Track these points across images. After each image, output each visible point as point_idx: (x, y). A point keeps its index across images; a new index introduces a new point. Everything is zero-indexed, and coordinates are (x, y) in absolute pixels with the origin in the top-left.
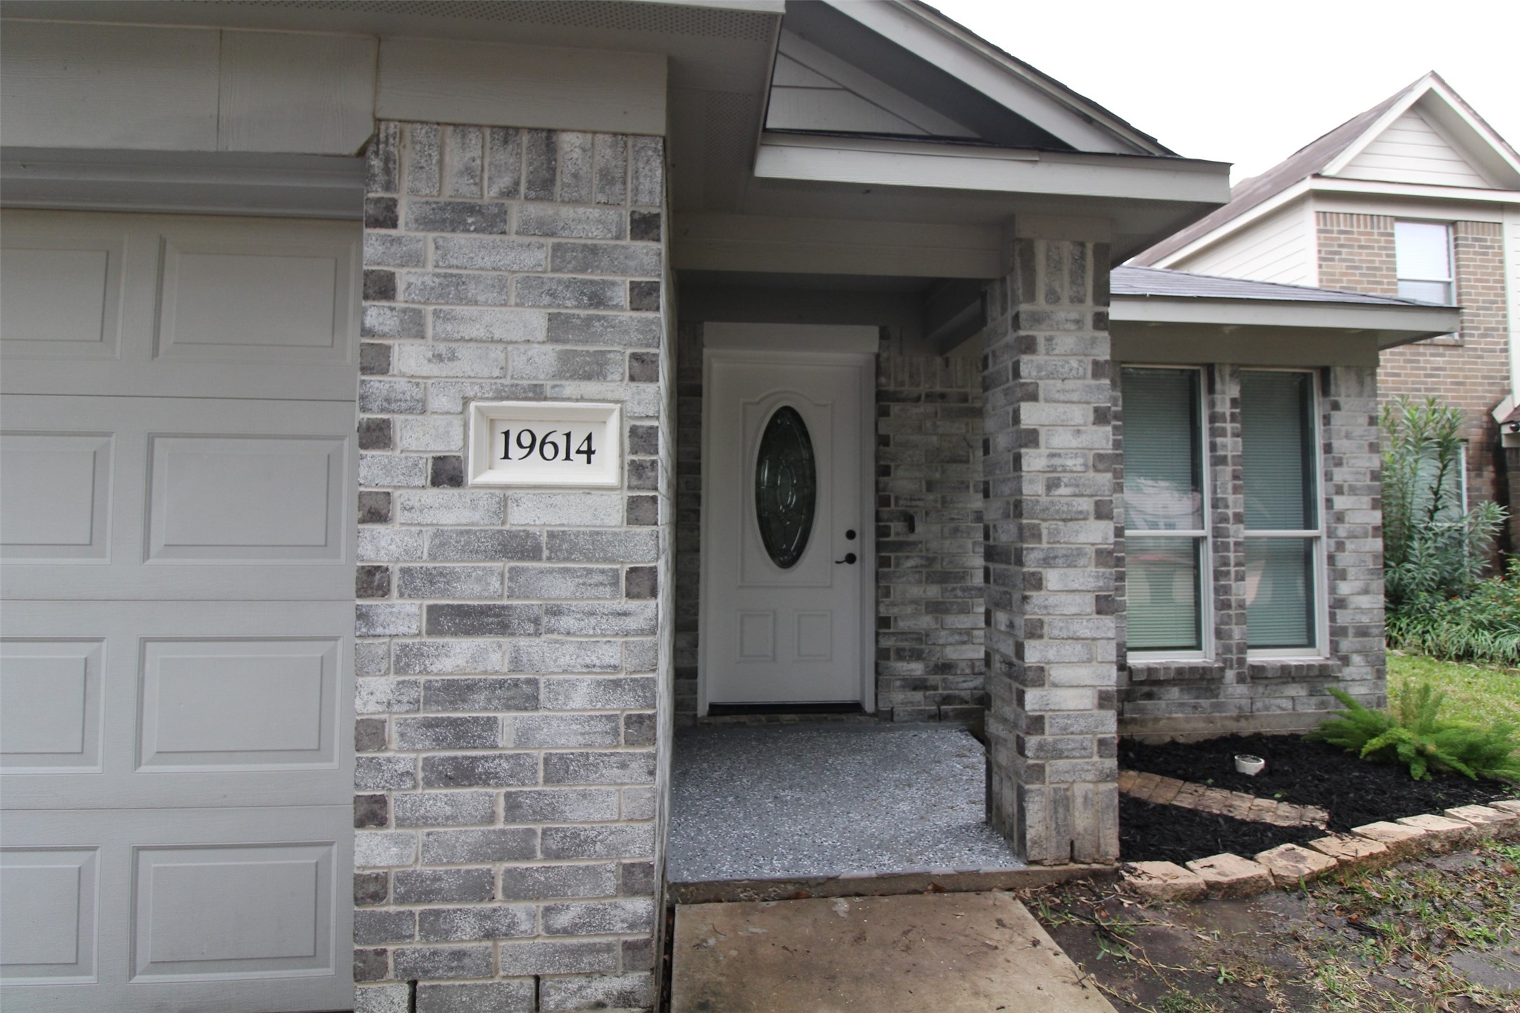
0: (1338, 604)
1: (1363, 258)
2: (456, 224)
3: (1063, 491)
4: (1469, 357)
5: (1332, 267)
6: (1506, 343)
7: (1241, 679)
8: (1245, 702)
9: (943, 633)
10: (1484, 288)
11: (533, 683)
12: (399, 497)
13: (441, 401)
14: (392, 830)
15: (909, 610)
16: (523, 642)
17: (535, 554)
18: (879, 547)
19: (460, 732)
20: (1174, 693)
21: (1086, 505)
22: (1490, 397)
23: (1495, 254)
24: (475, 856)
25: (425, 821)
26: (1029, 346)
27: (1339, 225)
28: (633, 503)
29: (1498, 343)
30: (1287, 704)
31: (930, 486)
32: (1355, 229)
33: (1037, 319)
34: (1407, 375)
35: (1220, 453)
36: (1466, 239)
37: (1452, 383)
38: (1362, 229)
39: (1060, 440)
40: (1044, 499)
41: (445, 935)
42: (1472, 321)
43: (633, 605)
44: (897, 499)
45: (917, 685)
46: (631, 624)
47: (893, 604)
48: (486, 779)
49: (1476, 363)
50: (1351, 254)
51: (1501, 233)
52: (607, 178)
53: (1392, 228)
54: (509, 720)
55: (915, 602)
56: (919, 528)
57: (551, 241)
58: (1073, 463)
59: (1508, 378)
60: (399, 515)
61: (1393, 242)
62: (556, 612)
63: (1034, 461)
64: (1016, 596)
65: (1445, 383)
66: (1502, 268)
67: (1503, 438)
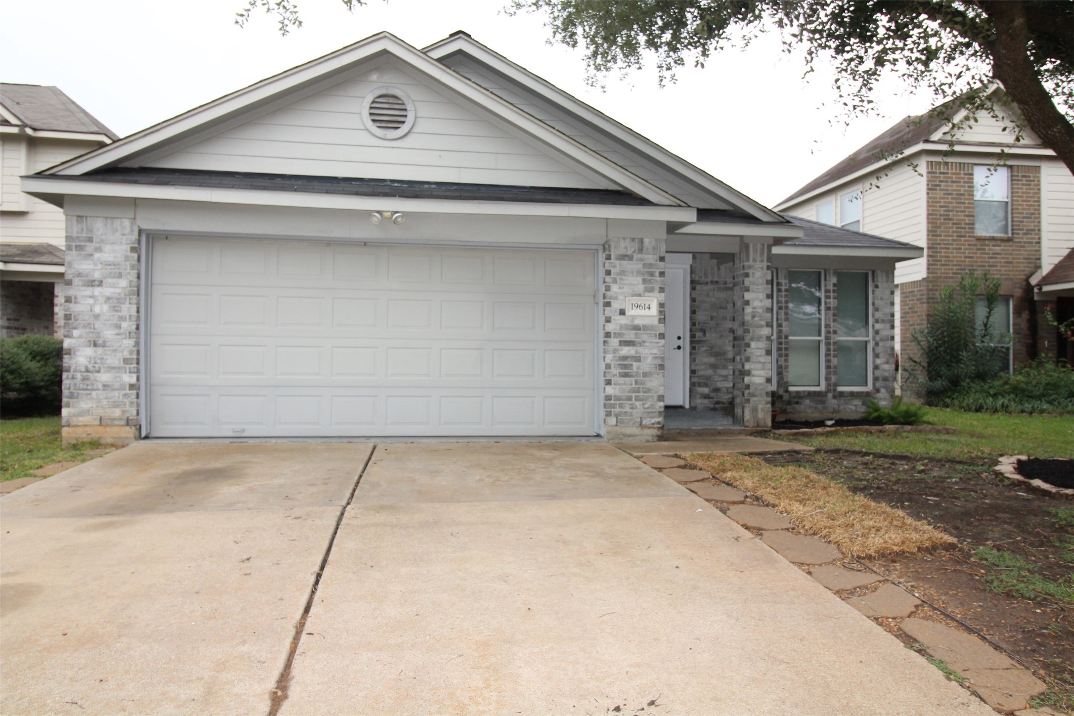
0: (876, 367)
1: (954, 188)
2: (623, 259)
3: (756, 319)
4: (1016, 246)
5: (935, 194)
6: (1039, 238)
7: (834, 397)
8: (836, 407)
9: (716, 377)
10: (1027, 205)
11: (640, 357)
12: (613, 318)
13: (621, 297)
14: (613, 386)
15: (703, 367)
16: (638, 348)
17: (640, 329)
18: (691, 342)
19: (625, 366)
20: (807, 402)
21: (763, 323)
22: (1027, 270)
23: (1035, 185)
24: (629, 392)
25: (619, 384)
26: (747, 275)
27: (940, 169)
28: (660, 319)
29: (1034, 238)
30: (853, 408)
31: (712, 318)
32: (950, 171)
33: (750, 267)
34: (977, 258)
35: (828, 305)
36: (1018, 176)
37: (1005, 262)
38: (954, 171)
39: (756, 303)
40: (751, 322)
41: (623, 408)
42: (1019, 226)
43: (660, 341)
44: (699, 323)
45: (706, 397)
46: (660, 345)
47: (697, 365)
48: (631, 376)
49: (1020, 250)
50: (947, 186)
51: (1039, 172)
52: (654, 249)
53: (972, 170)
54: (635, 364)
55: (705, 364)
56: (707, 335)
57: (642, 263)
58: (760, 310)
59: (1039, 259)
60: (613, 321)
61: (973, 179)
62: (644, 342)
63: (748, 310)
64: (743, 350)
65: (1001, 262)
66: (1039, 193)
67: (1035, 294)
